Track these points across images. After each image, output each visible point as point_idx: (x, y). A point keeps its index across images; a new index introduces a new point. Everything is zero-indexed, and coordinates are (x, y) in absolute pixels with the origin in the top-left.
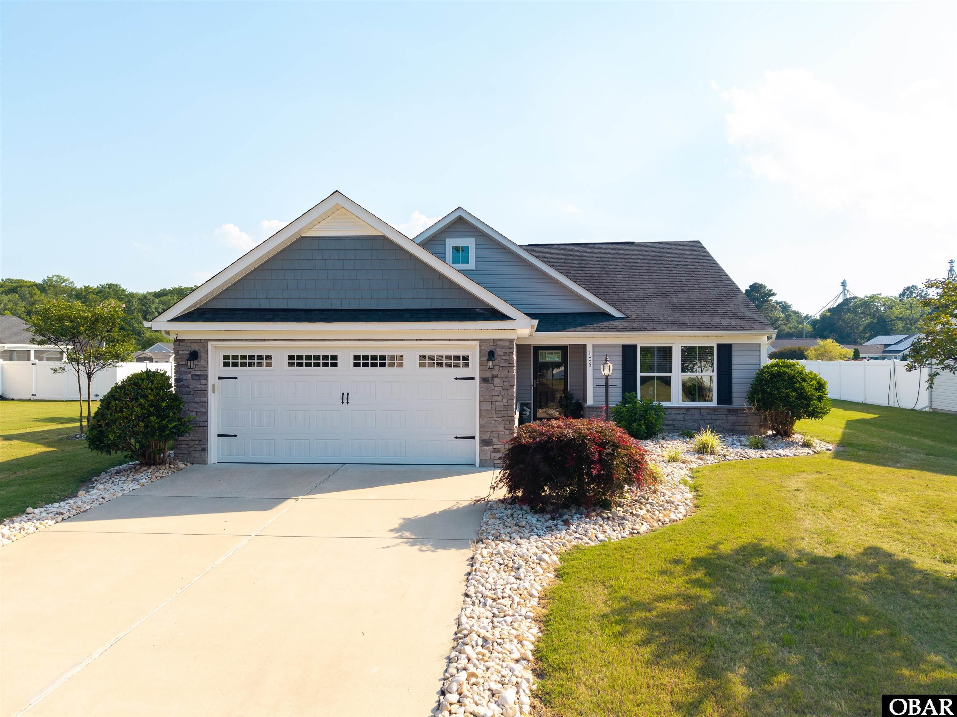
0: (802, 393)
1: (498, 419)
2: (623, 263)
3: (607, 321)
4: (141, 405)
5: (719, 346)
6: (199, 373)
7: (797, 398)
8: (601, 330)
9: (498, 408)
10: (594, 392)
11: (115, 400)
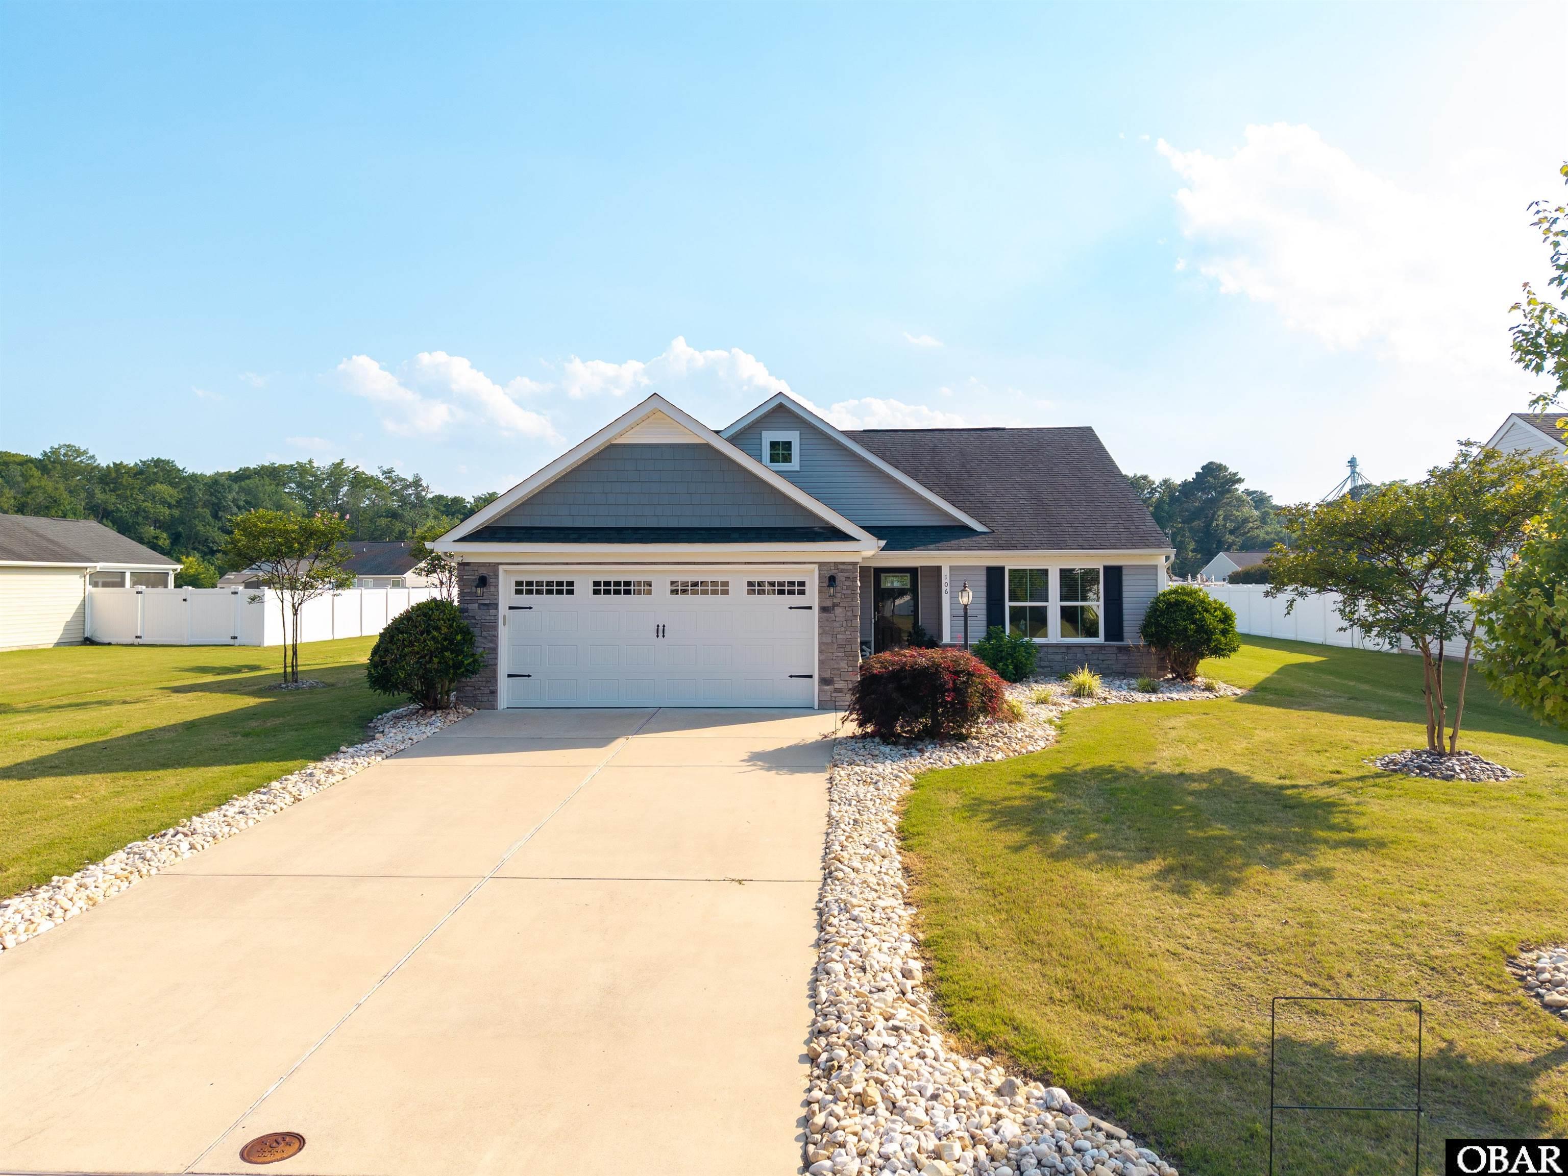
0: (1202, 626)
1: (840, 654)
2: (990, 458)
3: (967, 537)
4: (434, 638)
5: (1106, 568)
6: (487, 602)
7: (1196, 632)
8: (959, 549)
9: (840, 642)
10: (951, 626)
11: (402, 633)
